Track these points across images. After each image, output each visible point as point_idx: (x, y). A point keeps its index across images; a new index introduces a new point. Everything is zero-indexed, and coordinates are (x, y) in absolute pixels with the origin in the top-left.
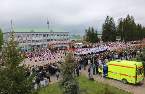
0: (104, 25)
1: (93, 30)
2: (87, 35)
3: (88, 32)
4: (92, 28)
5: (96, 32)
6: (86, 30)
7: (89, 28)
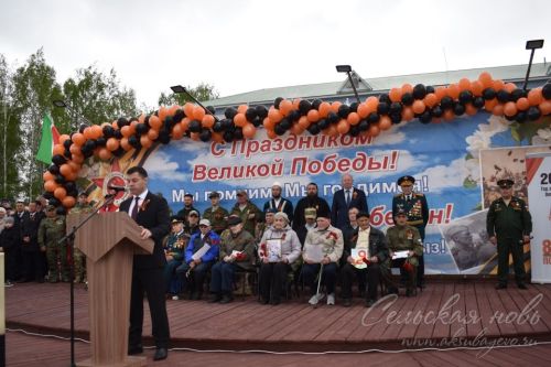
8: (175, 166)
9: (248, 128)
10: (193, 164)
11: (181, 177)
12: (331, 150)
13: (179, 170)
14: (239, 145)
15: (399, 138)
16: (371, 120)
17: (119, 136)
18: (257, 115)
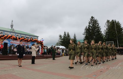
0: (87, 28)
1: (68, 36)
2: (61, 42)
3: (62, 38)
4: (68, 34)
5: (75, 37)
6: (60, 36)
7: (65, 33)
8: (8, 41)
9: (18, 39)
10: (11, 41)
11: (9, 43)
12: (25, 43)
13: (9, 42)
14: (16, 41)
15: (30, 43)
16: (30, 41)
17: (3, 37)
18: (19, 38)
